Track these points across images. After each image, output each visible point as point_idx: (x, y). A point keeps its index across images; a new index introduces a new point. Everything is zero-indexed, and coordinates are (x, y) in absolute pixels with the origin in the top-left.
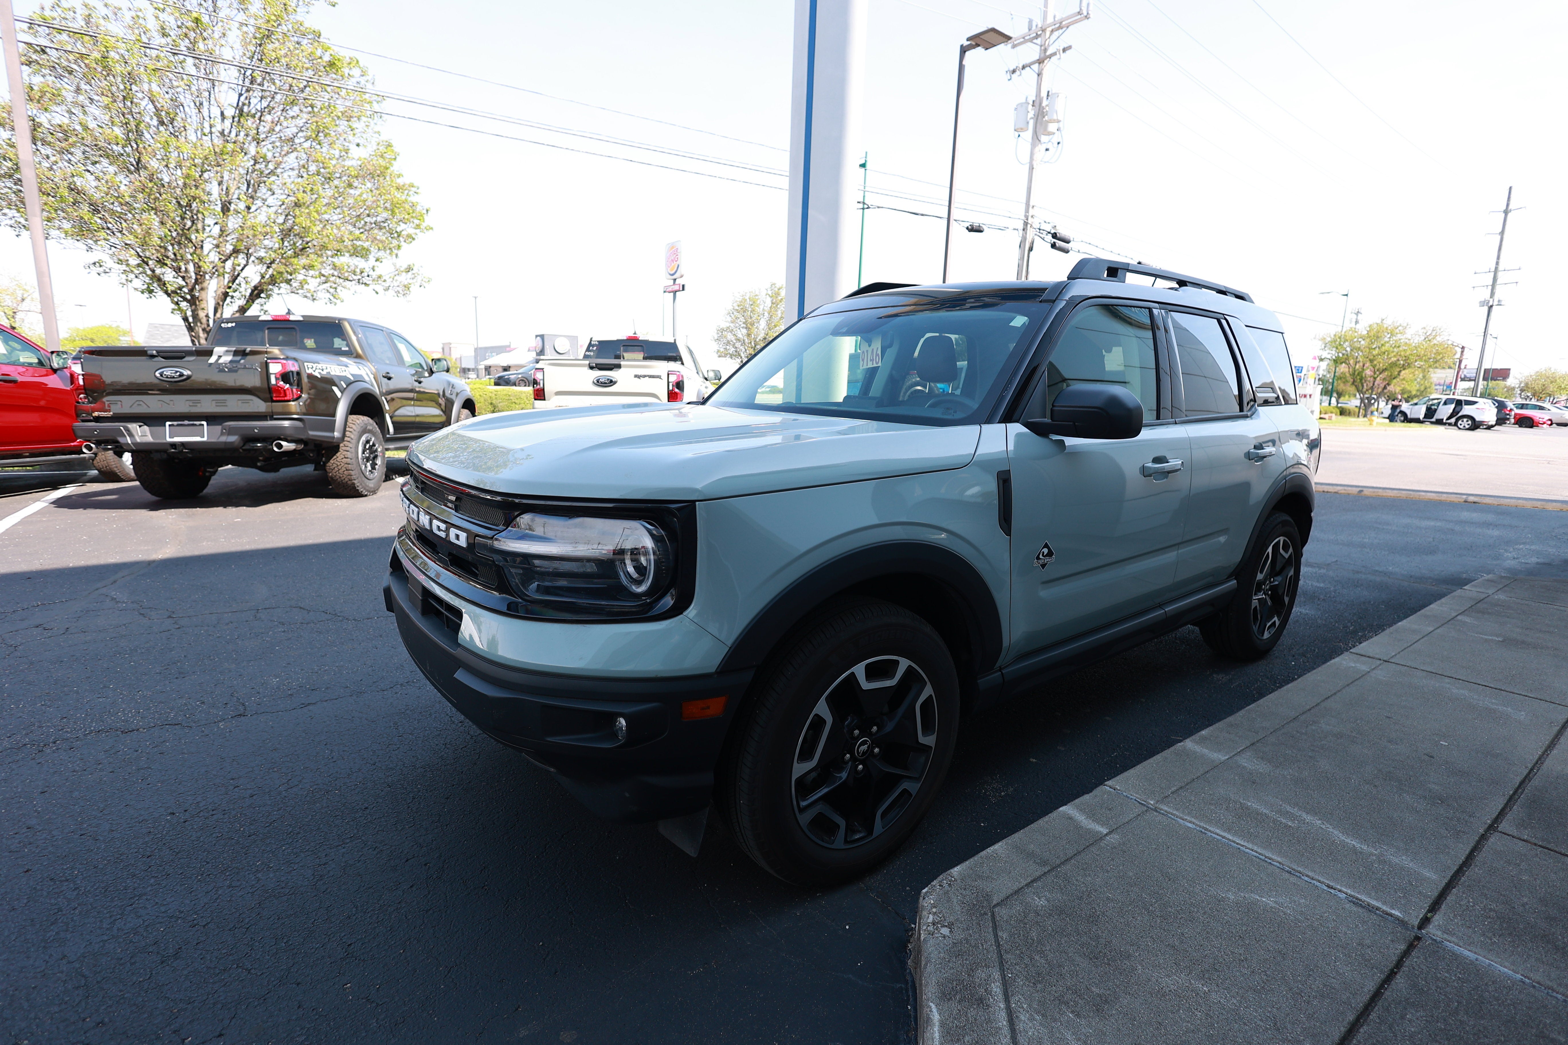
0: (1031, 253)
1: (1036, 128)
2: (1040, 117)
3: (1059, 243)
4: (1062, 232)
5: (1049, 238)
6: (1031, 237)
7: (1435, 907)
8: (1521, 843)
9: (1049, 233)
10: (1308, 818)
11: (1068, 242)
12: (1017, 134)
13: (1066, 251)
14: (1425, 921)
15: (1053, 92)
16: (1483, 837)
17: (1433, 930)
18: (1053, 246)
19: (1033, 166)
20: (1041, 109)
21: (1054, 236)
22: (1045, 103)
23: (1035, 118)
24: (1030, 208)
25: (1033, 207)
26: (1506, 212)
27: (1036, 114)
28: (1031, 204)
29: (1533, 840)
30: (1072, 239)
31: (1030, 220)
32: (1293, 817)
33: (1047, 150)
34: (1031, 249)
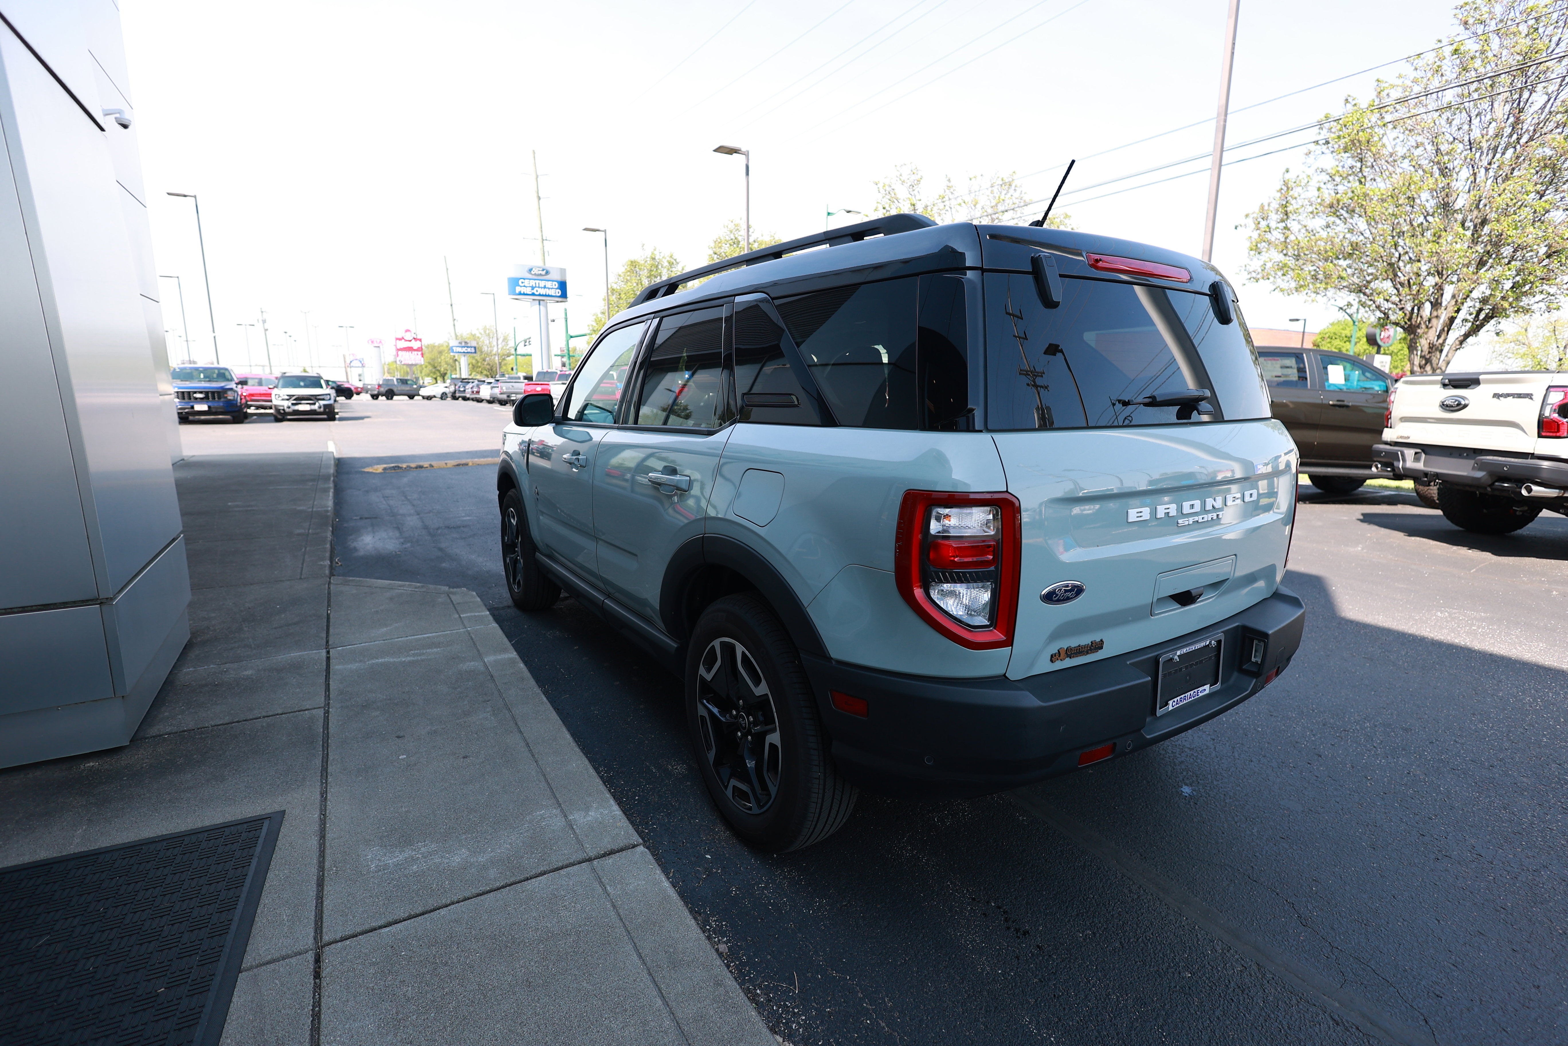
7: (328, 659)
8: (308, 707)
10: (409, 659)
14: (328, 652)
16: (327, 697)
17: (323, 653)
29: (302, 713)
32: (414, 655)
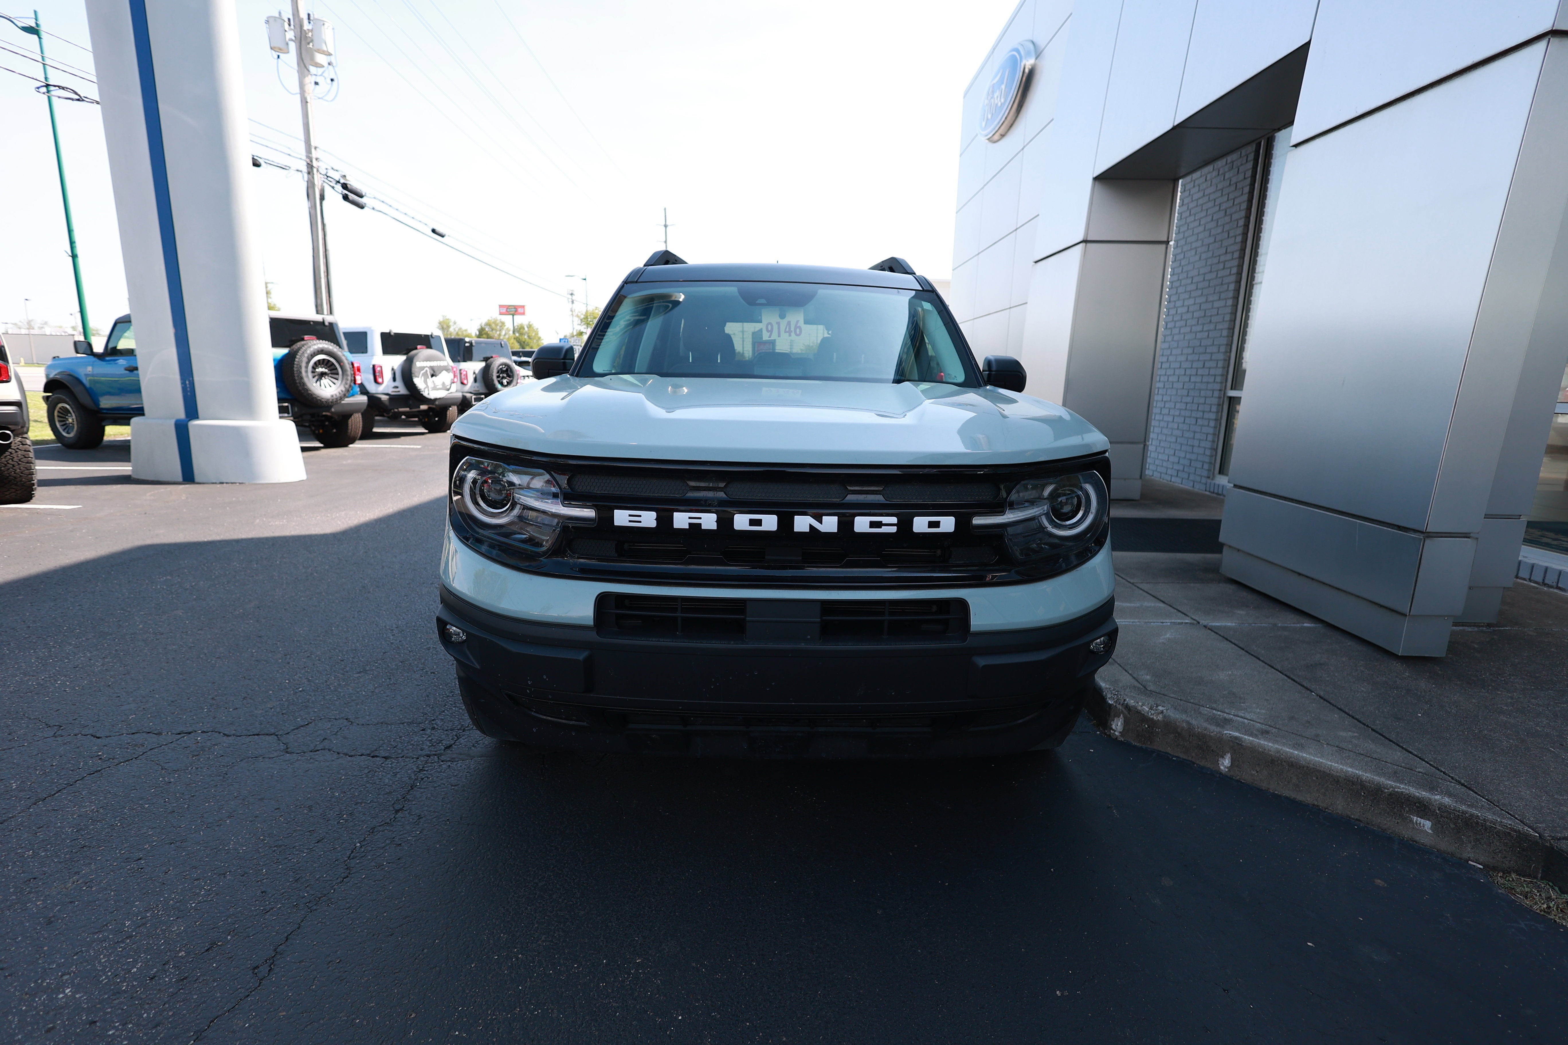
0: (324, 203)
1: (301, 54)
2: (303, 42)
3: (351, 196)
4: (353, 183)
5: (339, 188)
6: (320, 184)
9: (338, 182)
11: (361, 196)
12: (275, 55)
13: (362, 207)
15: (316, 17)
18: (346, 198)
19: (305, 99)
20: (303, 33)
21: (345, 186)
22: (307, 26)
23: (298, 41)
24: (313, 150)
25: (315, 148)
26: (666, 226)
27: (298, 37)
28: (313, 144)
30: (364, 194)
31: (315, 163)
33: (316, 83)
34: (322, 198)
